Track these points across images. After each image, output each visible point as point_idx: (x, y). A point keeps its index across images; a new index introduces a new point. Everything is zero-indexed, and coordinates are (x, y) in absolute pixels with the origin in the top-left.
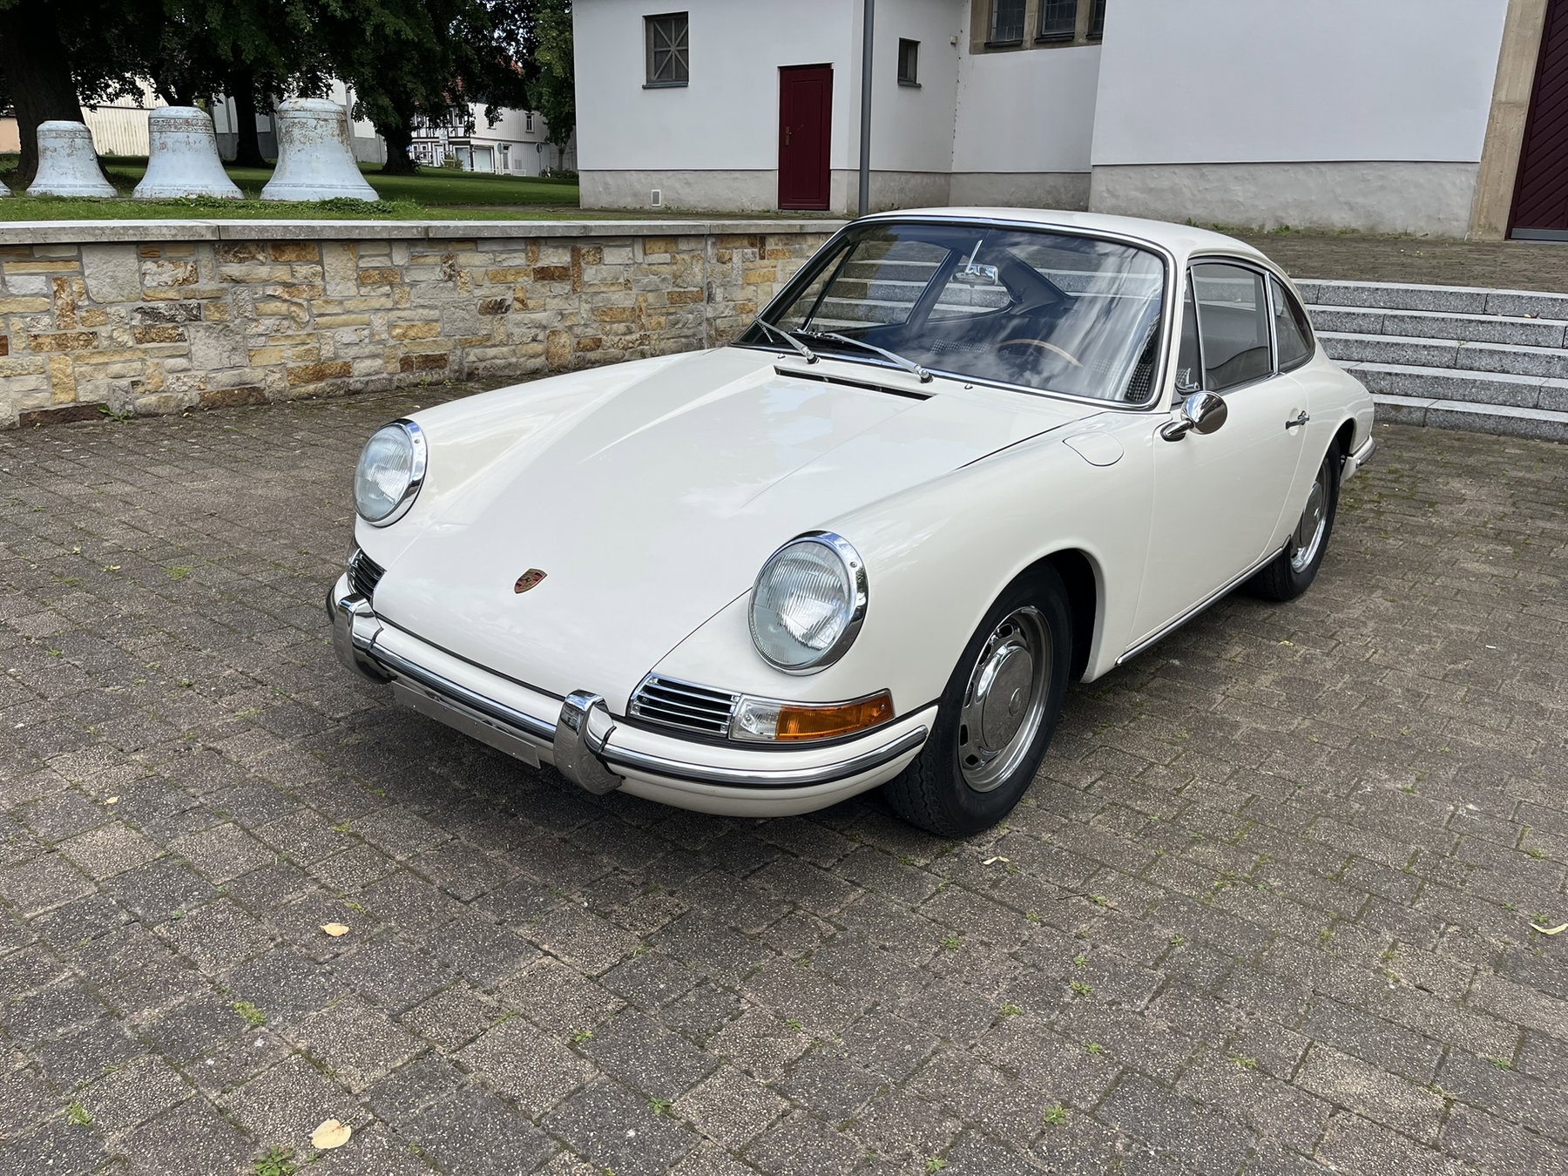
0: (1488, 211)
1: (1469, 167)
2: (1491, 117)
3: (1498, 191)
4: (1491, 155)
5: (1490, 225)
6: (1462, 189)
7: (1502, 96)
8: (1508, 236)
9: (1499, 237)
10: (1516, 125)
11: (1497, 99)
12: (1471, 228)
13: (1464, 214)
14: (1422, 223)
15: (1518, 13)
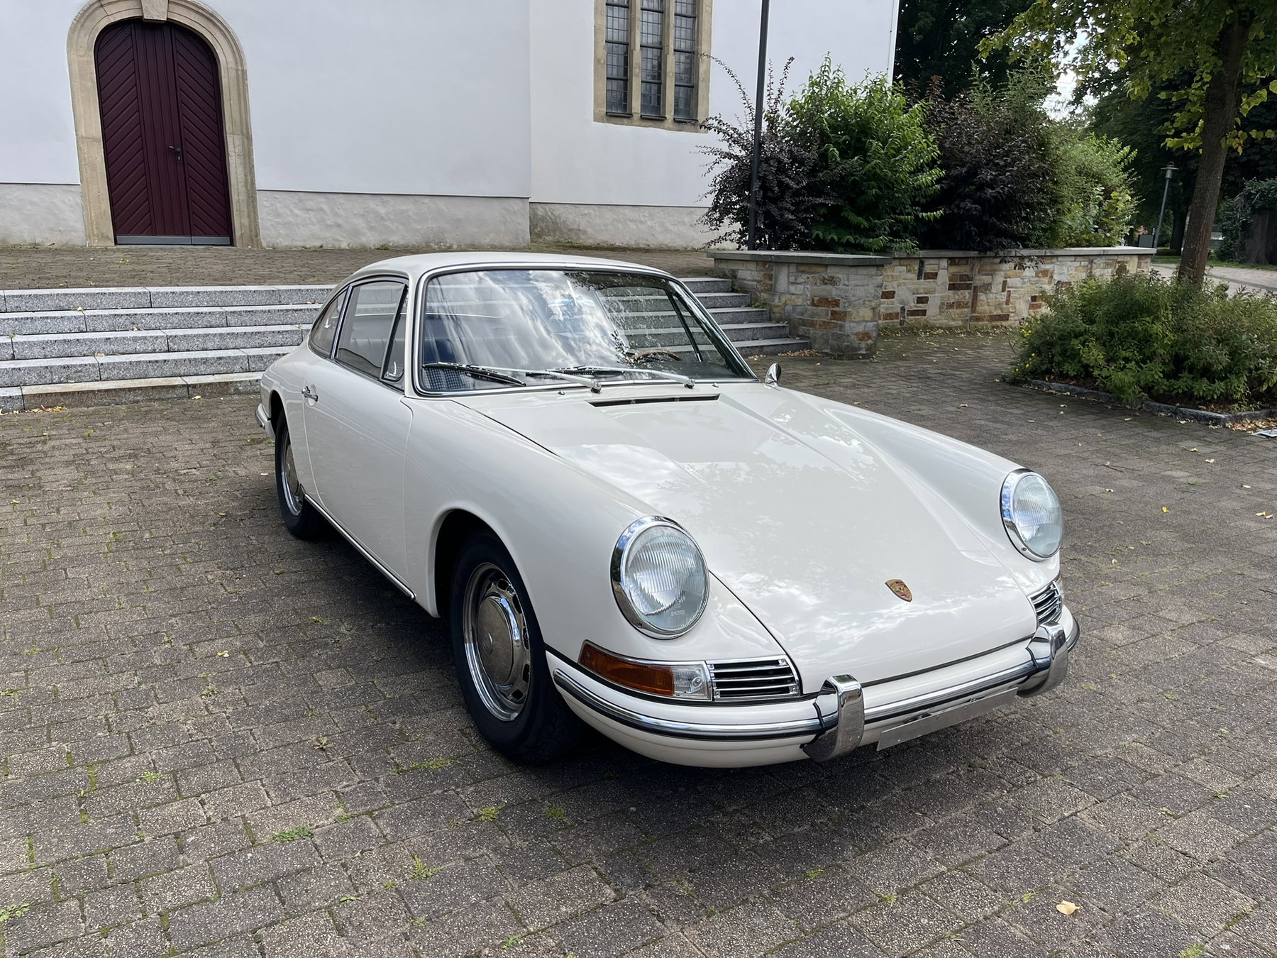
0: (97, 223)
1: (72, 188)
2: (79, 149)
3: (100, 207)
4: (87, 179)
5: (102, 234)
6: (71, 206)
7: (83, 132)
8: (116, 243)
9: (111, 244)
10: (97, 154)
11: (80, 135)
12: (88, 237)
13: (80, 226)
14: (47, 235)
15: (76, 67)
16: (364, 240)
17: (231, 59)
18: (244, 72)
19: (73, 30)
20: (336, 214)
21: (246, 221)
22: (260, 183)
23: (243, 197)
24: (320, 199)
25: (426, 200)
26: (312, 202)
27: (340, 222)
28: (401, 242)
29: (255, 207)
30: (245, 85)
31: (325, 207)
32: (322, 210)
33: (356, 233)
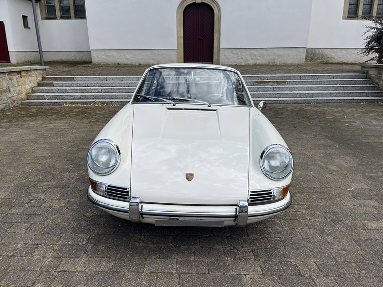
0: (180, 59)
1: (175, 50)
2: (177, 39)
3: (181, 55)
4: (179, 48)
6: (174, 55)
10: (182, 41)
11: (178, 36)
15: (178, 18)
16: (249, 62)
17: (217, 11)
18: (220, 15)
19: (178, 8)
20: (242, 55)
21: (216, 58)
22: (222, 46)
23: (217, 51)
24: (238, 50)
25: (270, 50)
26: (235, 52)
27: (243, 57)
28: (261, 63)
29: (219, 53)
30: (220, 19)
31: (239, 53)
32: (238, 54)
33: (247, 60)
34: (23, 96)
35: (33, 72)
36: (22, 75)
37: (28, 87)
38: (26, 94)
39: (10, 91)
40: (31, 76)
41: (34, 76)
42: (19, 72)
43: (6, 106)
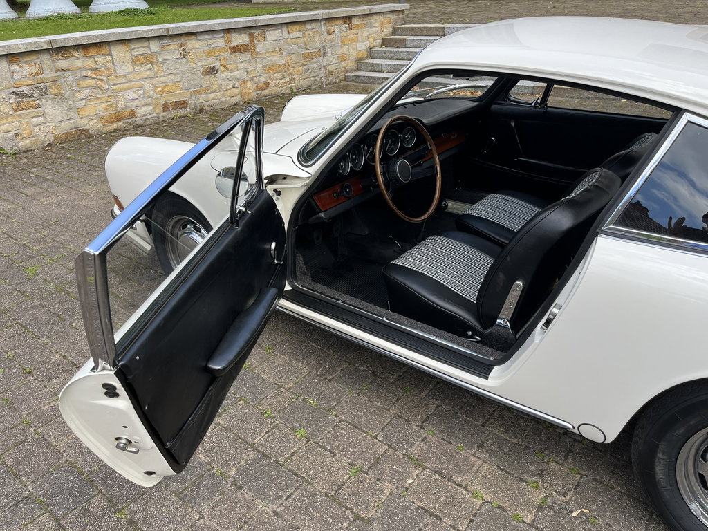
34: (350, 64)
35: (375, 17)
36: (353, 23)
37: (362, 46)
38: (356, 61)
39: (325, 54)
40: (370, 26)
41: (376, 25)
42: (348, 19)
43: (314, 81)
